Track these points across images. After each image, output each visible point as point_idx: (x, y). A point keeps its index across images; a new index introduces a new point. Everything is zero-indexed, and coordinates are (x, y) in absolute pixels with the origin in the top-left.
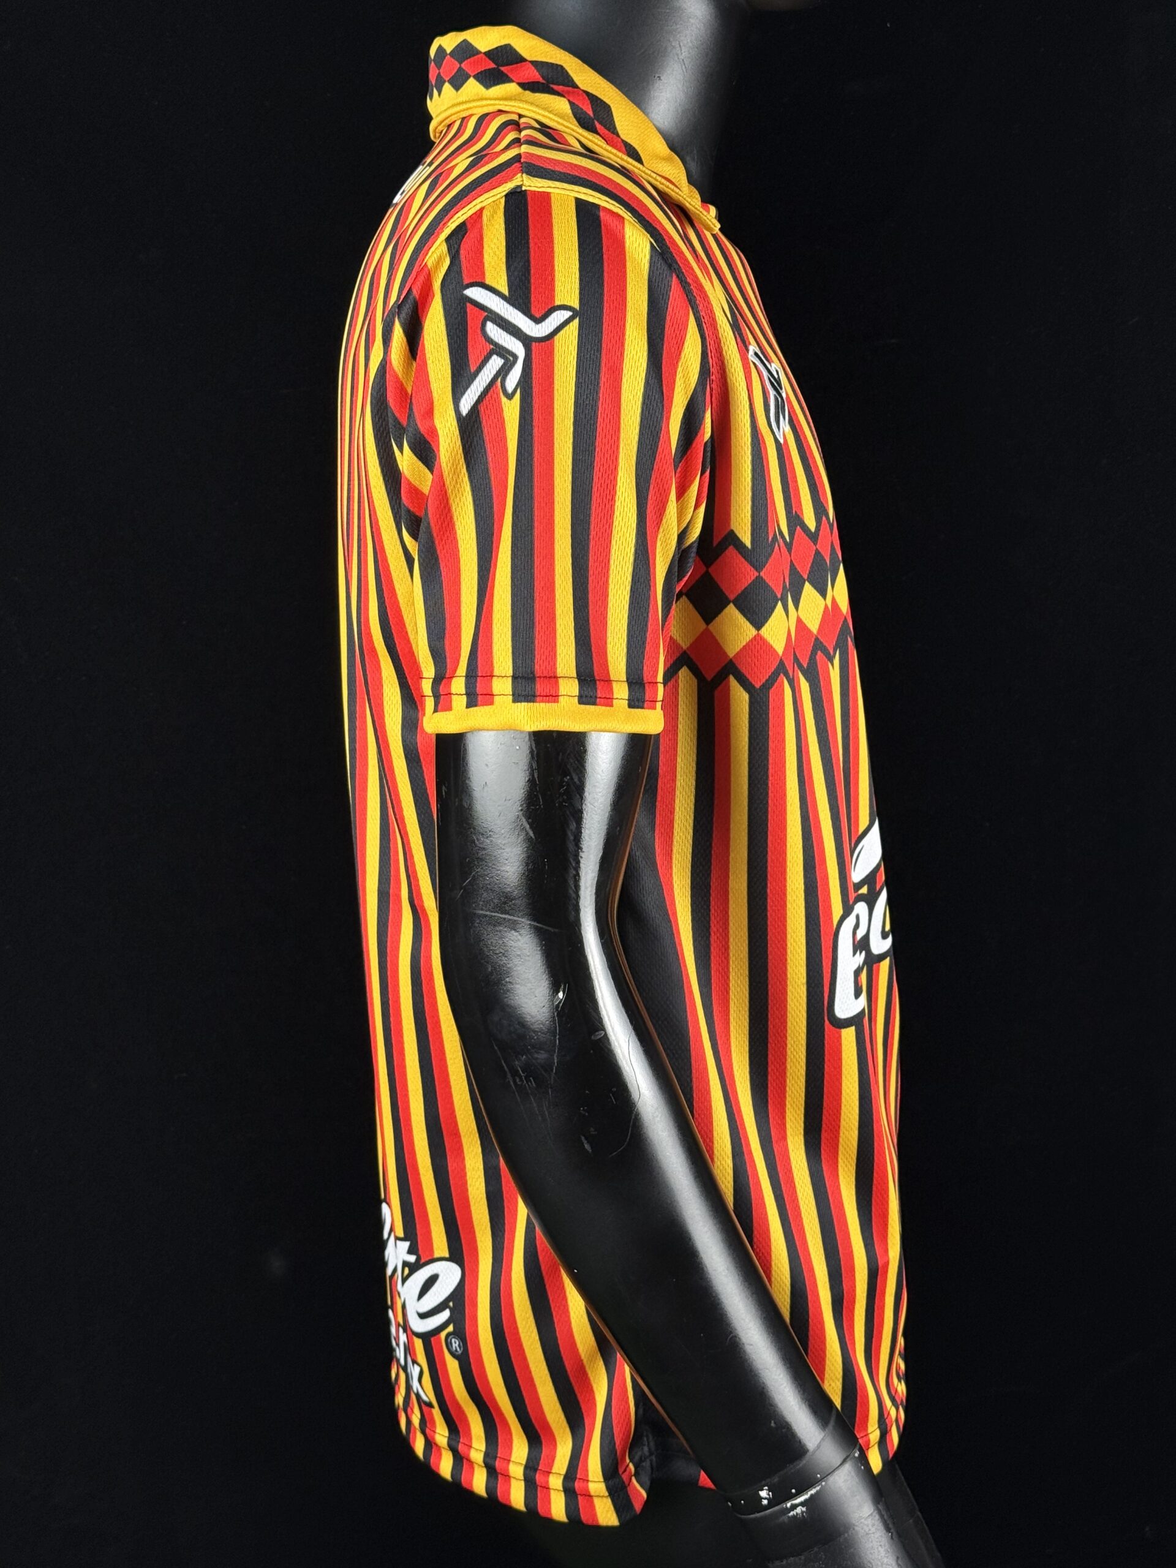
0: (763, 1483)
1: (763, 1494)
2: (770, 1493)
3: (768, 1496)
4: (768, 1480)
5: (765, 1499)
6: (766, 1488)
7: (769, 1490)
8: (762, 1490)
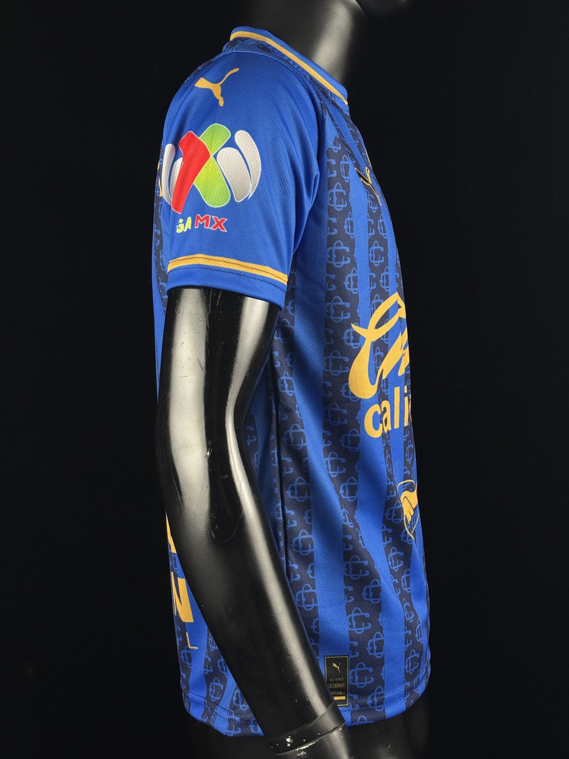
0: (288, 734)
1: (288, 740)
2: (292, 740)
3: (290, 742)
4: (291, 732)
5: (289, 743)
6: (290, 737)
7: (291, 738)
8: (288, 738)
